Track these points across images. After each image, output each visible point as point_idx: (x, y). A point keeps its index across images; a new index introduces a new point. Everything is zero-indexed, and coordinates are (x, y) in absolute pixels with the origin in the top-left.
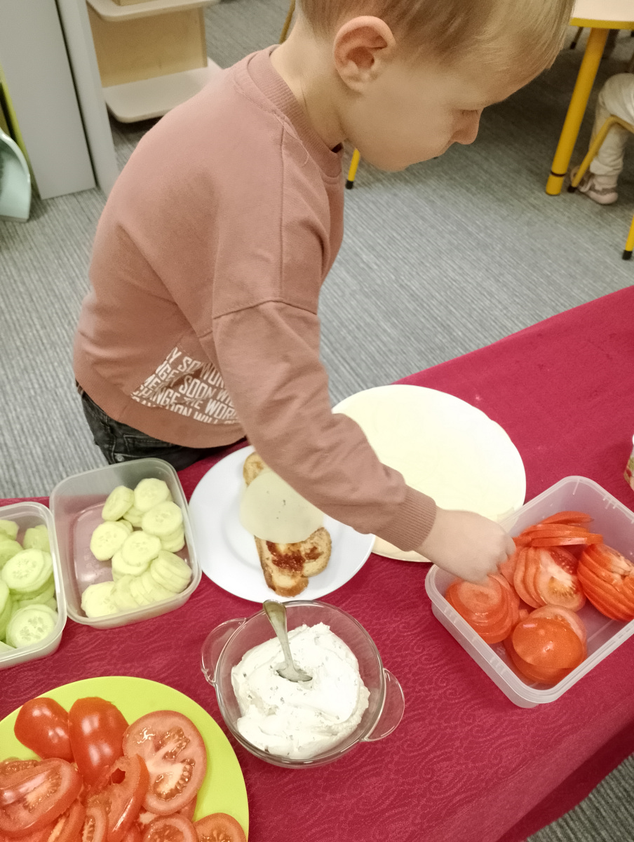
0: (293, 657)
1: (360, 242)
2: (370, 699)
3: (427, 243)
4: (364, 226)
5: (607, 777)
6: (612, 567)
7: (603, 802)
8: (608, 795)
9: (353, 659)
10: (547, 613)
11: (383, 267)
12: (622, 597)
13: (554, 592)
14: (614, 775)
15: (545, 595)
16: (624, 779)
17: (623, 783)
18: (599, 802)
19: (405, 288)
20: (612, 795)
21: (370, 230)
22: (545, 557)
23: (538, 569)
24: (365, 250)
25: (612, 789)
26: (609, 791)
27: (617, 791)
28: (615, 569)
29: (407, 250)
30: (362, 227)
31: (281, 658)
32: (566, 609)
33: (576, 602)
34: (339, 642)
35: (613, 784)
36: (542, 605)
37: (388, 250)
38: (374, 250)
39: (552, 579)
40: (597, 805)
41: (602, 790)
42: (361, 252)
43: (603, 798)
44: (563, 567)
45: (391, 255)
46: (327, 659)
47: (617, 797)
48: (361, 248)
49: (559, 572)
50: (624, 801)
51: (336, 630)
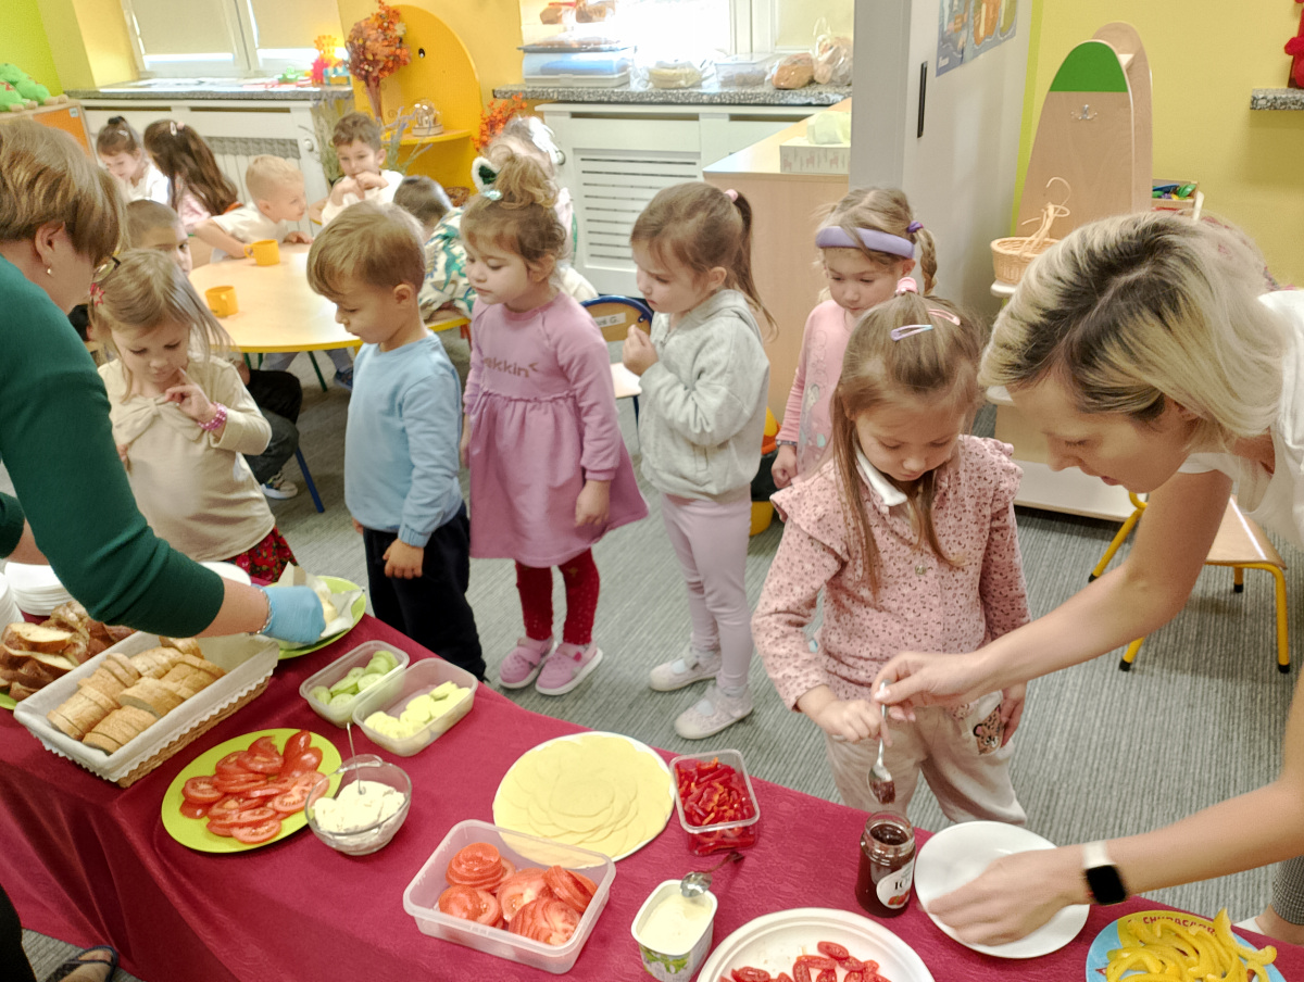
1: (1072, 725)
3: (1150, 773)
4: (1100, 714)
11: (1058, 763)
13: (511, 898)
15: (507, 895)
19: (1051, 796)
21: (1102, 721)
22: (538, 885)
23: (525, 883)
24: (1066, 735)
29: (1113, 765)
30: (1097, 713)
37: (1091, 752)
38: (1075, 742)
42: (1057, 735)
44: (537, 894)
45: (1087, 758)
48: (1062, 732)
49: (532, 894)
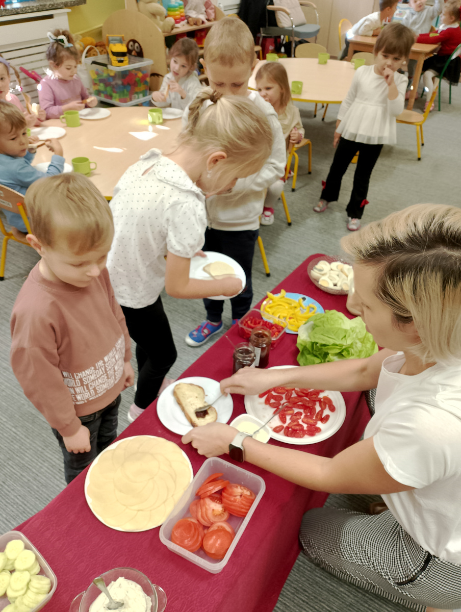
0: (113, 598)
2: (152, 601)
5: (284, 586)
6: (235, 494)
7: (287, 599)
8: (288, 594)
9: (139, 587)
10: (214, 528)
12: (242, 506)
13: (215, 516)
14: (287, 583)
15: (212, 519)
16: (292, 583)
17: (292, 585)
18: (285, 600)
20: (289, 594)
22: (208, 501)
23: (206, 508)
25: (289, 591)
26: (288, 593)
27: (291, 590)
28: (236, 494)
31: (108, 601)
32: (222, 522)
33: (226, 516)
34: (130, 582)
35: (288, 588)
36: (212, 524)
39: (213, 510)
40: (284, 602)
41: (284, 593)
43: (287, 597)
44: (216, 502)
46: (127, 592)
47: (293, 593)
49: (215, 505)
50: (295, 594)
51: (128, 577)
